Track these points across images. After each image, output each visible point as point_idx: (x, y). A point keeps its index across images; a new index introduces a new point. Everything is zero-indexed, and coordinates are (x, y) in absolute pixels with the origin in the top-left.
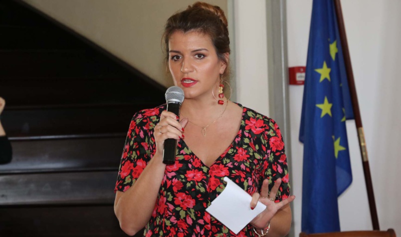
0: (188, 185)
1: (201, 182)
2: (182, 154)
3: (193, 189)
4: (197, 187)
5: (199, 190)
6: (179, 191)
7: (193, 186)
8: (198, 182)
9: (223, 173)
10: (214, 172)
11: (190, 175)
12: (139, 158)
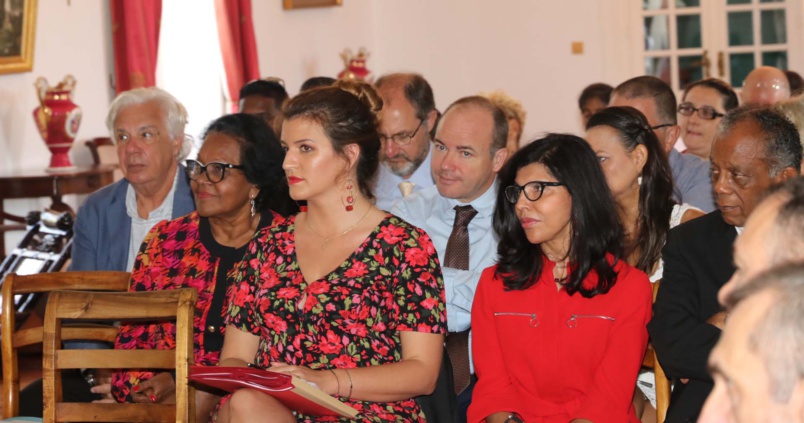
0: (277, 303)
1: (293, 300)
2: (287, 271)
3: (282, 309)
4: (286, 306)
5: (288, 310)
6: (266, 311)
7: (282, 305)
8: (288, 299)
9: (322, 290)
10: (312, 290)
11: (282, 292)
12: (244, 280)
